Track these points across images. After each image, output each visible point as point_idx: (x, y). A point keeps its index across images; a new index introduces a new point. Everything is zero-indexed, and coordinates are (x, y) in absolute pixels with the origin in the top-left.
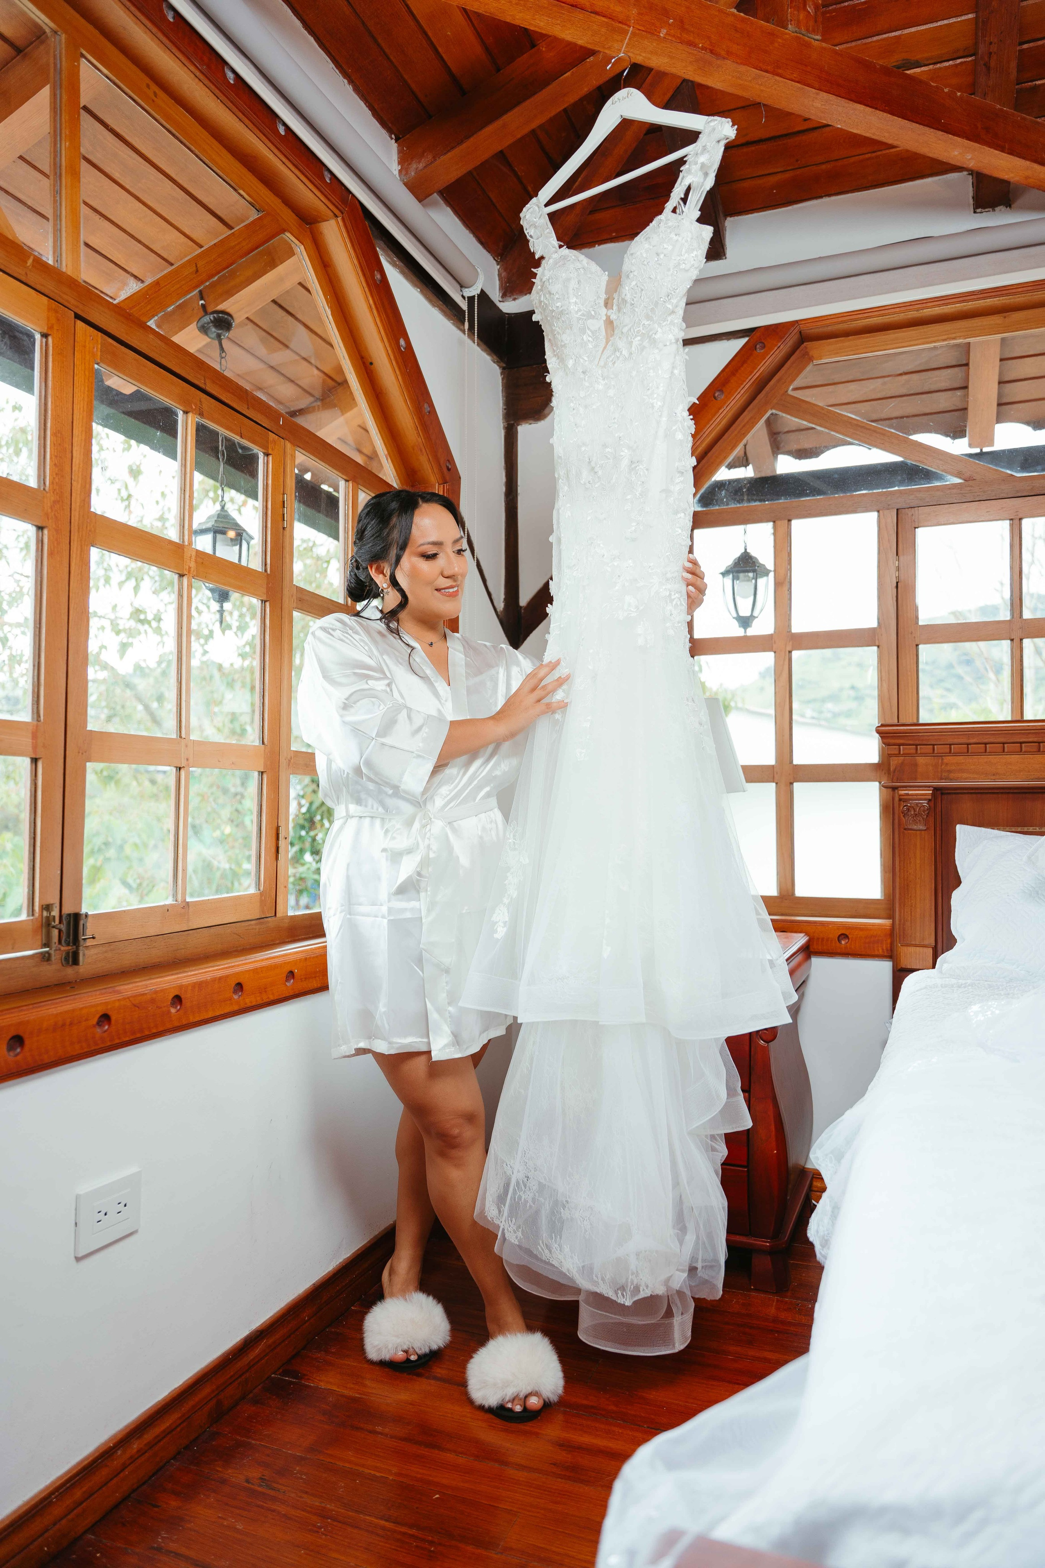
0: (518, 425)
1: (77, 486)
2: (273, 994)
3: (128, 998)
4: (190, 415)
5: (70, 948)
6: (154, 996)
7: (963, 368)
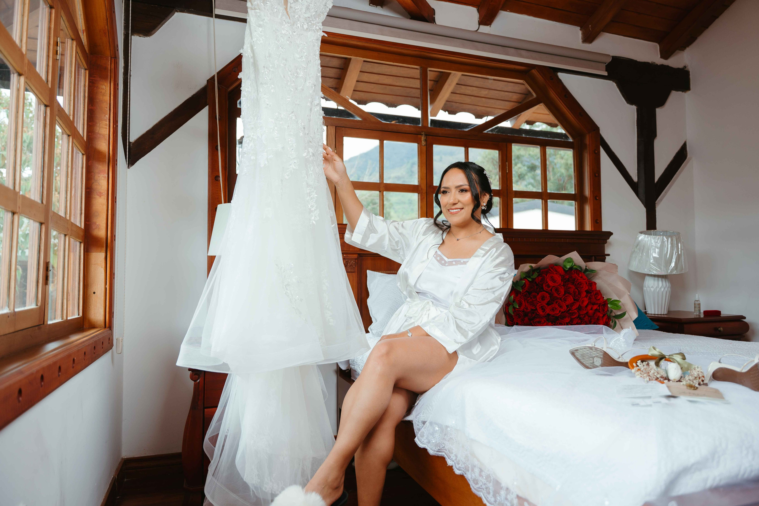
0: (132, 35)
7: (341, 70)
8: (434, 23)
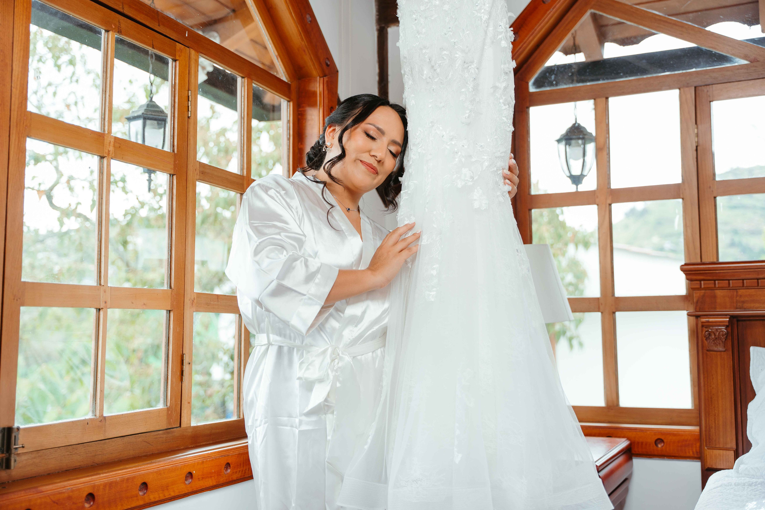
0: (388, 27)
1: (16, 92)
2: (174, 491)
3: (48, 496)
4: (111, 33)
5: (4, 455)
6: (71, 494)
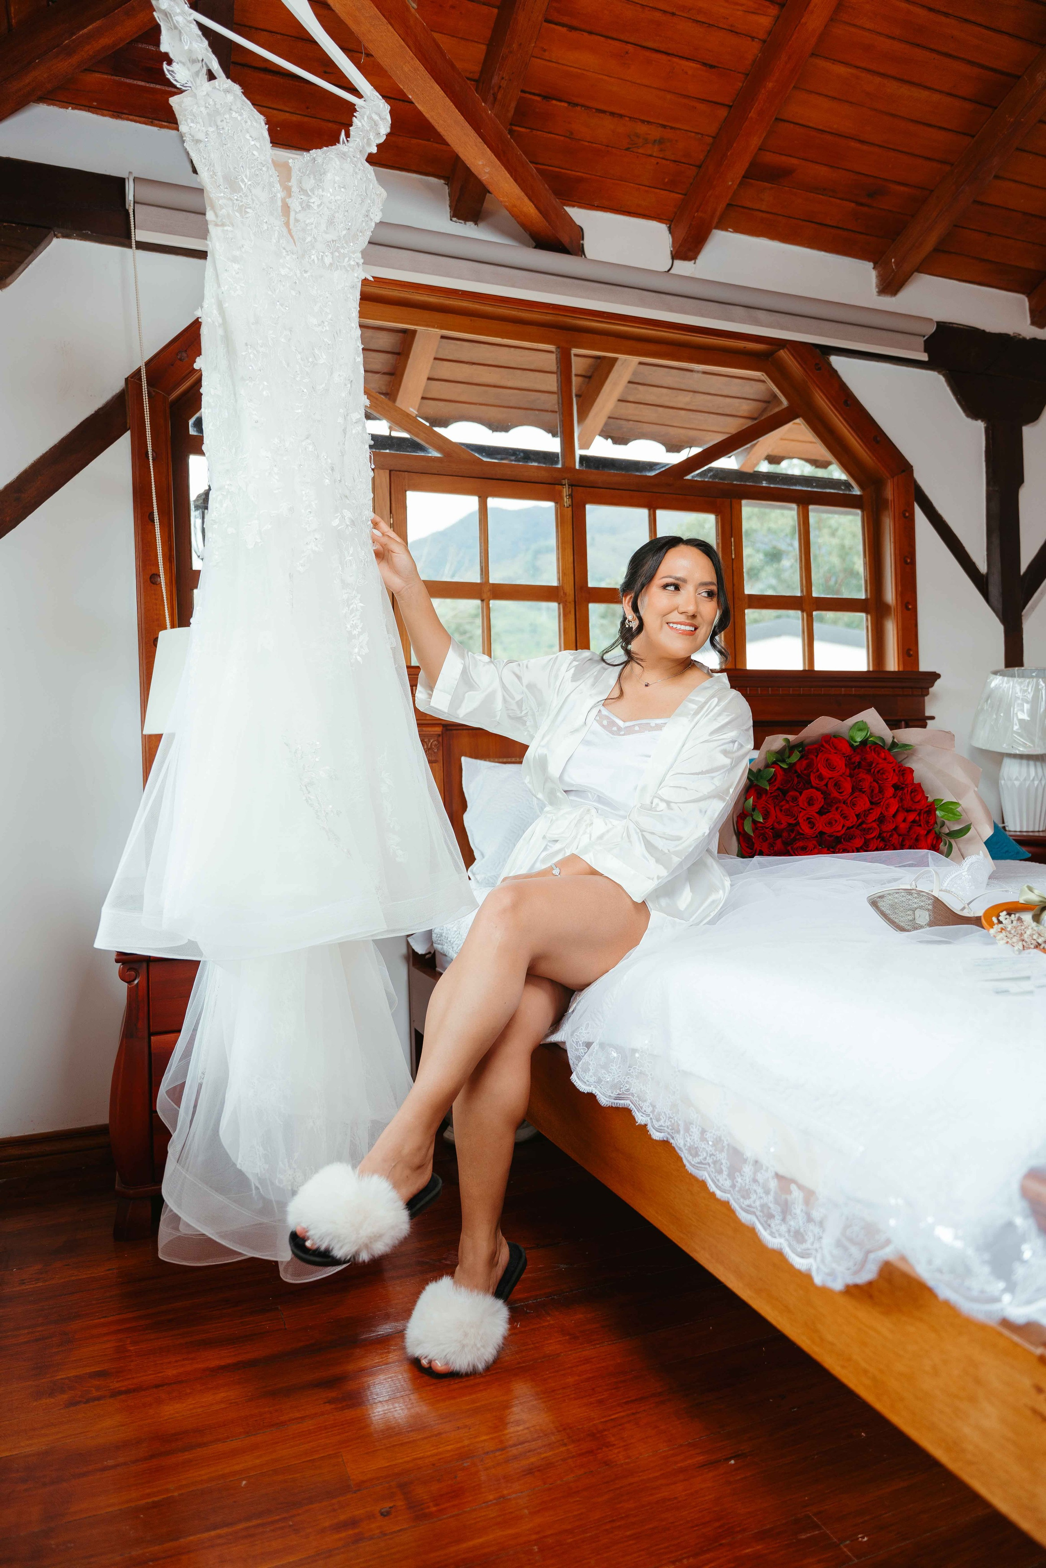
7: (395, 356)
8: (582, 256)
